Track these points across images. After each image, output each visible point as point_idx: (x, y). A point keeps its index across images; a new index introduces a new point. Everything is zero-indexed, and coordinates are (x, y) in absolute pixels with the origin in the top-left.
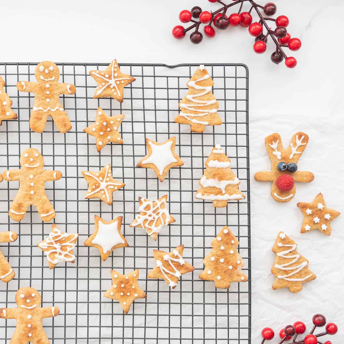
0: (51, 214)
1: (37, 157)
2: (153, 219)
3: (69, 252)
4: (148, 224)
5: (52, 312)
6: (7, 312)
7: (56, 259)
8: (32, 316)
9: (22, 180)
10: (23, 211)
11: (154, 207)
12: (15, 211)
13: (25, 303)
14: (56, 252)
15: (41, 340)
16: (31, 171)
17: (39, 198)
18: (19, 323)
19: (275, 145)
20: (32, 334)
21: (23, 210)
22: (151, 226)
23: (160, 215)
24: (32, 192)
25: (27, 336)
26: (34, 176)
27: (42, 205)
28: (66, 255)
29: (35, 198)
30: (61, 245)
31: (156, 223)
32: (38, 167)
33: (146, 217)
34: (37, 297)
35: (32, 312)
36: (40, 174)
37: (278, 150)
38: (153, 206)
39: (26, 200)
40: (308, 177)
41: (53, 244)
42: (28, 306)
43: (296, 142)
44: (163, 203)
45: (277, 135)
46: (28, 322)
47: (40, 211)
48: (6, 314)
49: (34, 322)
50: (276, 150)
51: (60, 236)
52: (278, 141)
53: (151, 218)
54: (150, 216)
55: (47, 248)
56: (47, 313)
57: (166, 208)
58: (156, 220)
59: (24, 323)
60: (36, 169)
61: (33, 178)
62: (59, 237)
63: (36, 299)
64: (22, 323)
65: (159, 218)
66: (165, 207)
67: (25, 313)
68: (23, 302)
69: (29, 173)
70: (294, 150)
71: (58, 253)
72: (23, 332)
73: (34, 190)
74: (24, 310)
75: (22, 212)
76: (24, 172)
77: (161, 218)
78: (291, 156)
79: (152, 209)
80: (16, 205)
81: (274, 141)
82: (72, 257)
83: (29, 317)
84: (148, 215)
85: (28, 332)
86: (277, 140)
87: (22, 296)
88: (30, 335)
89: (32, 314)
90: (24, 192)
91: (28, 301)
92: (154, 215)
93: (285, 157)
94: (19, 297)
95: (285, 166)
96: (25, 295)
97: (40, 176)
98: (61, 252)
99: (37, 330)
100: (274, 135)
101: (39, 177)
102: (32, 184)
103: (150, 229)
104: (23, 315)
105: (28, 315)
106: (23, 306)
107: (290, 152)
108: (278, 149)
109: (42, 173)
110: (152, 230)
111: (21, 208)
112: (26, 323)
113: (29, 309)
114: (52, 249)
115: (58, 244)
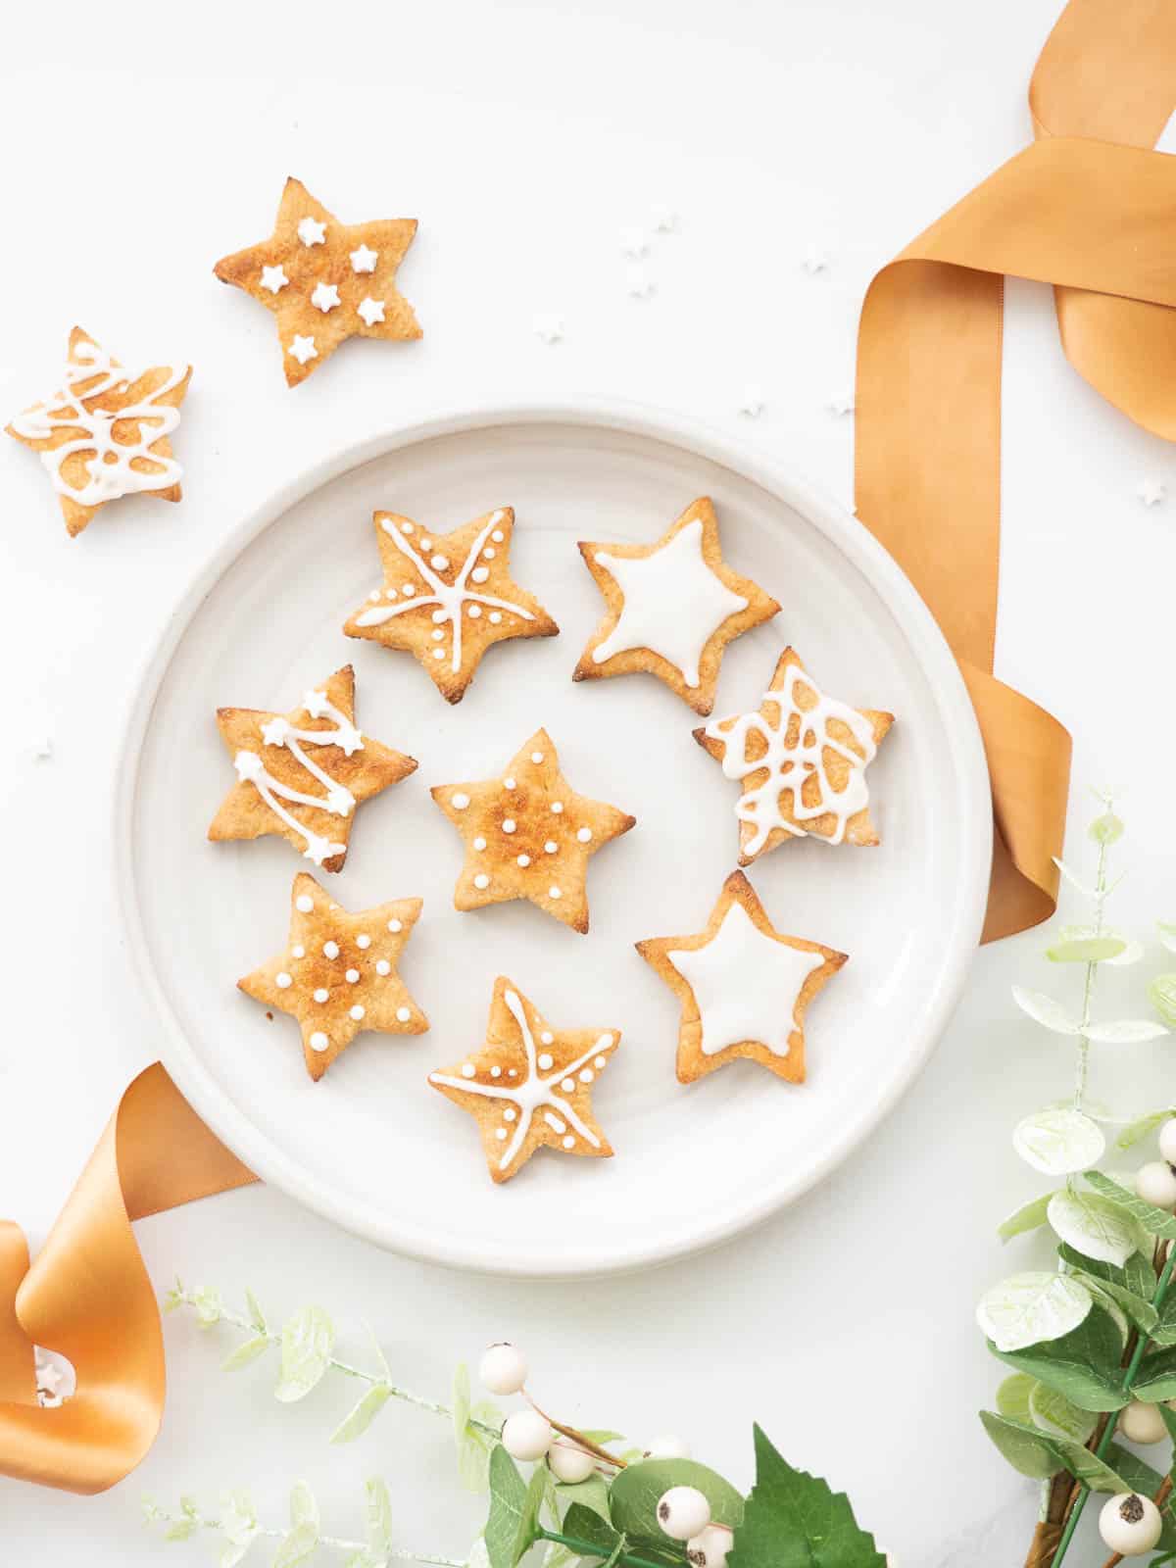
2: (808, 773)
3: (152, 446)
4: (804, 802)
7: (92, 482)
11: (774, 725)
14: (90, 452)
22: (818, 802)
23: (822, 737)
28: (137, 463)
30: (113, 417)
31: (829, 778)
33: (777, 782)
38: (771, 724)
41: (74, 414)
44: (797, 683)
51: (103, 376)
53: (798, 775)
54: (787, 767)
55: (48, 434)
57: (821, 696)
58: (821, 771)
62: (103, 380)
65: (826, 747)
66: (815, 695)
71: (100, 455)
77: (833, 744)
79: (775, 738)
82: (165, 469)
84: (778, 770)
92: (800, 754)
98: (115, 447)
103: (822, 817)
110: (835, 816)
114: (71, 439)
115: (98, 412)
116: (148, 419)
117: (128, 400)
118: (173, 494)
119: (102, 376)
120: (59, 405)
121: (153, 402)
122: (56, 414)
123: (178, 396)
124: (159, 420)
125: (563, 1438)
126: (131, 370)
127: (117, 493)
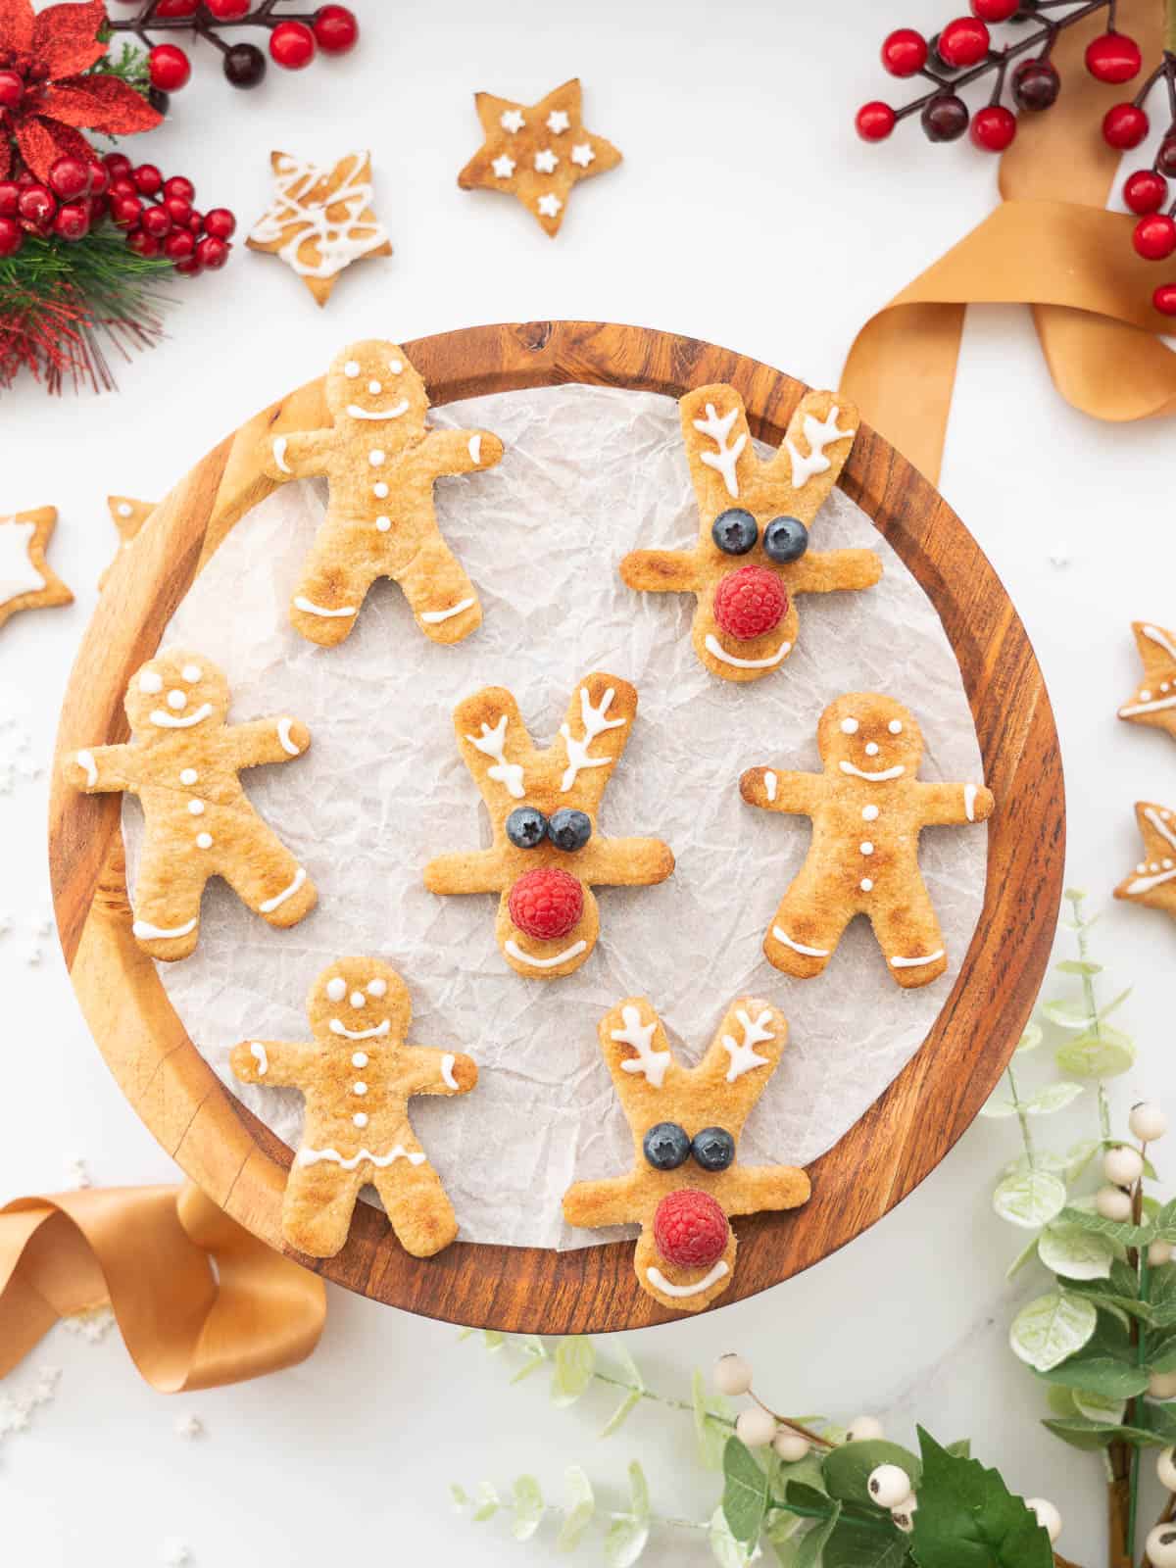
0: (463, 613)
1: (398, 376)
3: (360, 218)
5: (963, 804)
6: (779, 781)
7: (325, 258)
8: (882, 812)
9: (339, 473)
10: (349, 602)
12: (316, 603)
13: (859, 757)
14: (316, 238)
15: (907, 909)
16: (374, 437)
17: (410, 544)
18: (823, 833)
19: (492, 740)
20: (875, 882)
21: (349, 598)
24: (383, 523)
25: (851, 889)
26: (390, 454)
27: (427, 574)
28: (354, 233)
29: (397, 549)
30: (324, 205)
32: (402, 416)
34: (909, 735)
35: (882, 794)
36: (413, 448)
37: (507, 757)
39: (357, 555)
40: (644, 863)
41: (295, 213)
42: (867, 771)
43: (580, 718)
45: (498, 693)
46: (862, 835)
47: (420, 597)
48: (777, 790)
49: (886, 835)
50: (501, 759)
52: (504, 720)
55: (280, 234)
56: (944, 806)
59: (845, 834)
60: (396, 425)
61: (383, 466)
62: (307, 181)
63: (902, 744)
64: (837, 836)
67: (855, 794)
68: (848, 751)
69: (366, 441)
70: (578, 755)
71: (324, 236)
72: (838, 871)
73: (389, 513)
74: (850, 781)
75: (346, 605)
76: (346, 440)
78: (567, 780)
80: (320, 579)
81: (489, 722)
82: (374, 232)
83: (870, 812)
85: (860, 872)
86: (499, 716)
87: (850, 726)
88: (866, 884)
89: (883, 805)
90: (351, 525)
91: (872, 748)
93: (542, 786)
94: (833, 730)
95: (534, 824)
96: (861, 723)
97: (414, 453)
98: (334, 227)
99: (896, 868)
100: (486, 697)
101: (409, 461)
102: (381, 490)
104: (843, 803)
105: (863, 807)
106: (848, 767)
107: (561, 764)
108: (509, 752)
109: (420, 442)
111: (338, 591)
112: (853, 836)
113: (871, 783)
114: (297, 233)
115: (313, 206)
116: (350, 199)
117: (331, 189)
118: (386, 250)
119: (305, 179)
120: (281, 210)
121: (351, 184)
122: (280, 218)
123: (366, 174)
124: (358, 197)
125: (783, 1427)
126: (325, 167)
127: (346, 262)
